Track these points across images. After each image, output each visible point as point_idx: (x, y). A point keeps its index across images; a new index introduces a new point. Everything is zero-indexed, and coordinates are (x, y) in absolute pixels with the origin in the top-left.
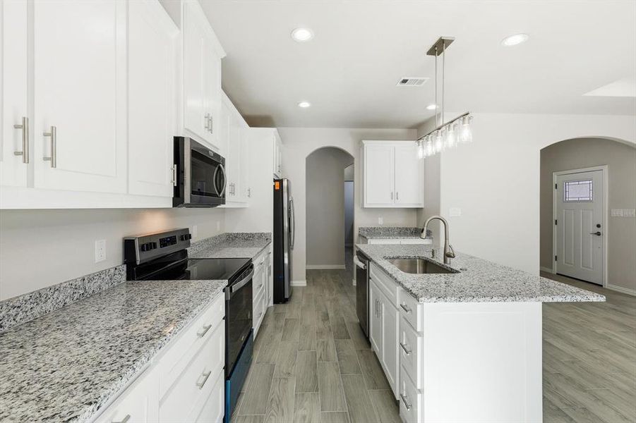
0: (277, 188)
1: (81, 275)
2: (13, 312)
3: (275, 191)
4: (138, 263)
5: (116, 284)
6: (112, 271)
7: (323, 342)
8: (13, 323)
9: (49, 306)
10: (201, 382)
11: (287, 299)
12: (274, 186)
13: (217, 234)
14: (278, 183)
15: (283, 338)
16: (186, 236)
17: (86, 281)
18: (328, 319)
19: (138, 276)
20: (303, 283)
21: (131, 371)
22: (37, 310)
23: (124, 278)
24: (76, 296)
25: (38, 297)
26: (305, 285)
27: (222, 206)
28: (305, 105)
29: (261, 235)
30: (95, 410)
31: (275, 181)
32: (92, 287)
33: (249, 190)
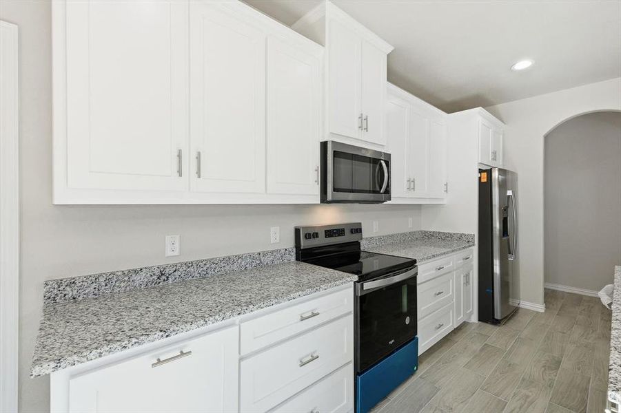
0: (484, 180)
1: (259, 251)
2: (213, 266)
3: (481, 184)
4: (302, 248)
5: (286, 261)
6: (283, 251)
7: (528, 397)
8: (213, 273)
9: (235, 267)
10: (304, 361)
11: (497, 320)
12: (480, 178)
13: (407, 231)
14: (484, 175)
15: (468, 365)
16: (357, 230)
17: (261, 255)
18: (557, 368)
19: (302, 258)
20: (540, 307)
21: (202, 322)
22: (227, 268)
23: (293, 258)
24: (254, 264)
25: (228, 260)
26: (543, 311)
27: (388, 202)
28: (523, 65)
29: (461, 237)
30: (165, 336)
31: (481, 171)
32: (266, 260)
33: (446, 185)
